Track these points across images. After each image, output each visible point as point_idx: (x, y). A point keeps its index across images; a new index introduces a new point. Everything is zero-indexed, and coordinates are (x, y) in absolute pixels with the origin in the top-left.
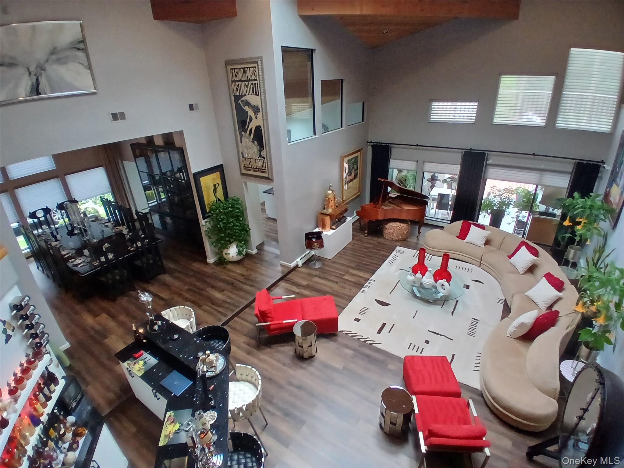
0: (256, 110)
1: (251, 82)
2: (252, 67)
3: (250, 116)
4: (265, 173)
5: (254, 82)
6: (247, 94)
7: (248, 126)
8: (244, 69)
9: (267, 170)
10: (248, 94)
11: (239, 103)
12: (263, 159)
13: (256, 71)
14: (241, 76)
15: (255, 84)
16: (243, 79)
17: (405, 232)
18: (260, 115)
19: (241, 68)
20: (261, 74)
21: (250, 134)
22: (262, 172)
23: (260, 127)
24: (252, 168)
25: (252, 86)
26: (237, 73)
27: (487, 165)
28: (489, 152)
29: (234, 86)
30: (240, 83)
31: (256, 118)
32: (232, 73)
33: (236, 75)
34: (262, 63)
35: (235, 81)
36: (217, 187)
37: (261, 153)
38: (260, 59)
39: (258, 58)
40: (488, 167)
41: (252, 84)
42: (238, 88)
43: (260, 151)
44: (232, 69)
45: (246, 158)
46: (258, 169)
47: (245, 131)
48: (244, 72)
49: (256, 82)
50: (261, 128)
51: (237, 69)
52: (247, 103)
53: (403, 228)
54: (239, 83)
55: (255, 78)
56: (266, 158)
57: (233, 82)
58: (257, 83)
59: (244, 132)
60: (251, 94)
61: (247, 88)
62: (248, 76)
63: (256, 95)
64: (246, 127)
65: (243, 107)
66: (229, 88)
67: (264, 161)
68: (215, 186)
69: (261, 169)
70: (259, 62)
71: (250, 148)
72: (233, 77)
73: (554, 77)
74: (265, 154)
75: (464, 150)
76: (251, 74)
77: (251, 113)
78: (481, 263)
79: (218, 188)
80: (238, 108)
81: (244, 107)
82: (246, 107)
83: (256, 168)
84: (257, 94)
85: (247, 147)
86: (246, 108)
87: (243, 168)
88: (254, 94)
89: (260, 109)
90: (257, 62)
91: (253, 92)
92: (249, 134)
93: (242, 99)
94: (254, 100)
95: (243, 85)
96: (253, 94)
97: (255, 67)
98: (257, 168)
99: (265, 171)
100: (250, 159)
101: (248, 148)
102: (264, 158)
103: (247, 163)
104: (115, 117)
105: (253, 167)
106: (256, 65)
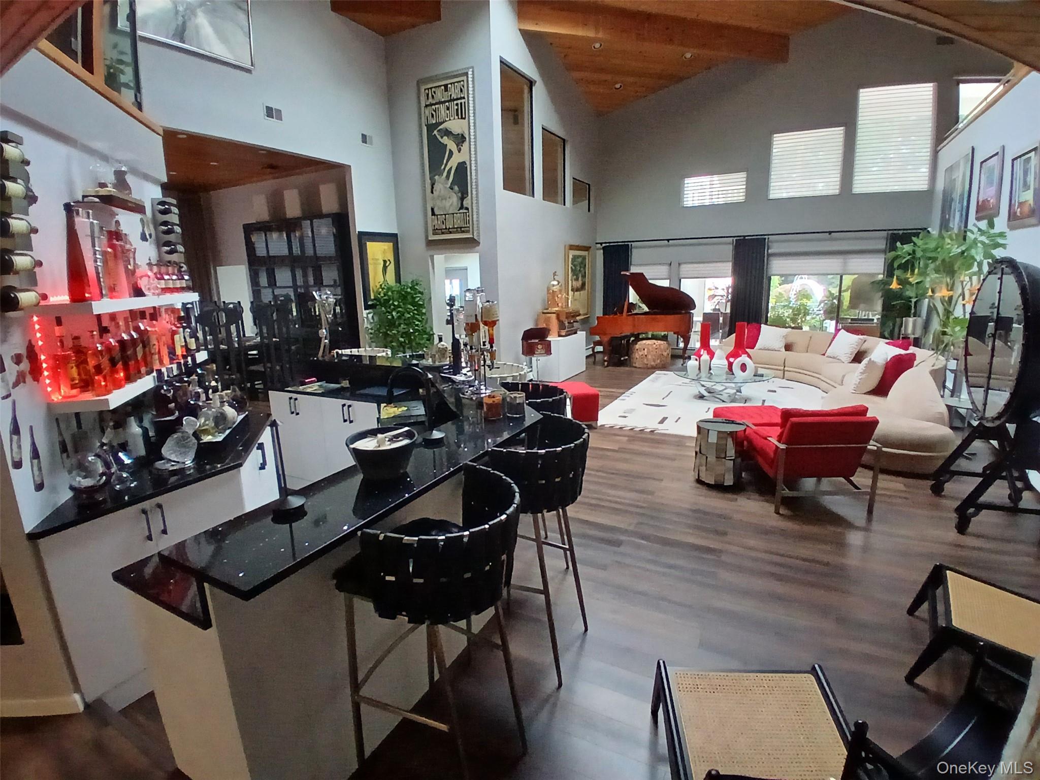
0: (460, 139)
1: (455, 102)
2: (458, 82)
3: (450, 150)
4: (468, 232)
5: (459, 102)
6: (448, 119)
7: (446, 165)
8: (446, 86)
9: (471, 227)
10: (450, 120)
11: (435, 135)
12: (465, 211)
13: (463, 86)
14: (440, 95)
15: (461, 103)
16: (443, 100)
17: (665, 354)
18: (465, 146)
19: (441, 86)
20: (471, 89)
21: (448, 177)
22: (463, 232)
23: (464, 163)
24: (446, 228)
25: (456, 107)
26: (435, 92)
27: (769, 255)
28: (769, 236)
29: (428, 112)
30: (439, 106)
31: (459, 152)
32: (428, 95)
33: (433, 96)
34: (473, 74)
35: (431, 105)
36: (387, 265)
37: (462, 202)
38: (471, 70)
39: (468, 68)
40: (771, 258)
41: (457, 104)
42: (434, 113)
43: (462, 199)
44: (428, 89)
45: (437, 215)
46: (457, 228)
47: (441, 174)
48: (446, 90)
49: (463, 101)
50: (466, 164)
51: (435, 87)
52: (447, 133)
53: (662, 347)
54: (437, 106)
55: (462, 96)
56: (470, 210)
57: (426, 106)
58: (465, 103)
59: (439, 176)
60: (454, 119)
61: (448, 112)
62: (451, 95)
63: (462, 118)
64: (443, 167)
65: (440, 139)
66: (420, 114)
67: (468, 214)
68: (385, 262)
69: (461, 228)
70: (470, 73)
71: (446, 199)
72: (428, 99)
73: (842, 128)
74: (470, 204)
75: (736, 238)
76: (456, 91)
77: (451, 145)
78: (784, 371)
79: (388, 268)
80: (432, 141)
81: (442, 137)
82: (445, 138)
83: (454, 228)
84: (464, 116)
86: (445, 140)
87: (430, 232)
88: (458, 118)
89: (465, 138)
90: (466, 74)
91: (457, 115)
92: (446, 176)
93: (439, 128)
94: (455, 125)
95: (442, 108)
96: (456, 117)
97: (463, 81)
99: (468, 229)
100: (444, 216)
101: (442, 199)
103: (439, 222)
104: (270, 112)
105: (448, 228)
106: (464, 78)
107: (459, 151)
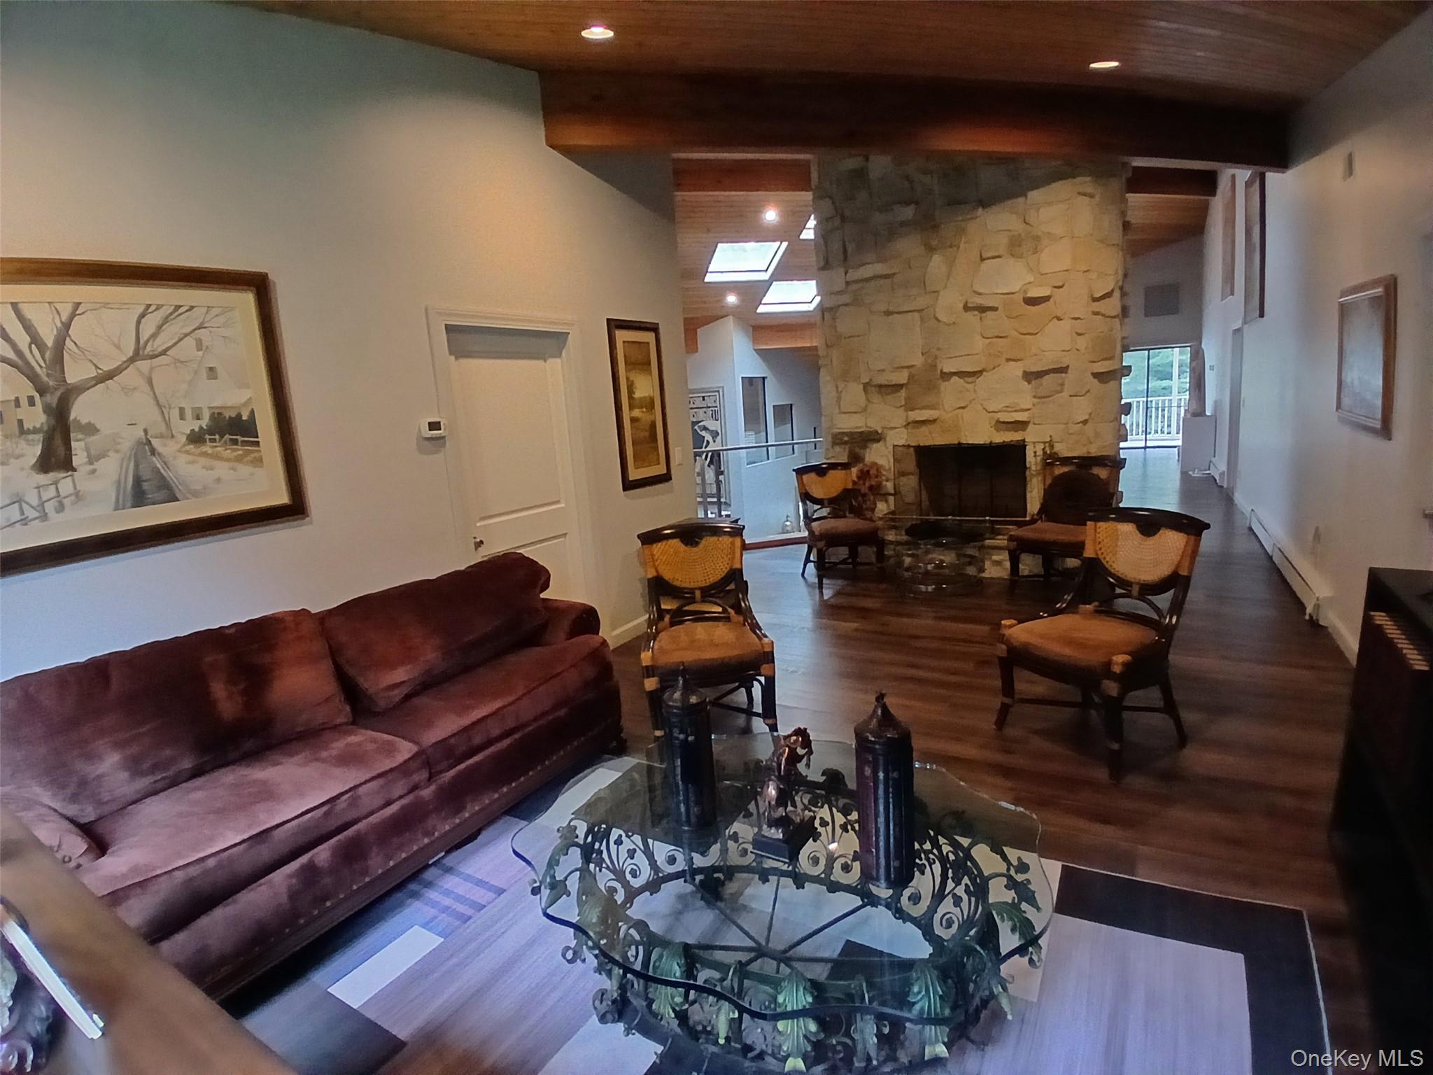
0: (715, 434)
1: (711, 409)
2: (713, 396)
3: (707, 440)
5: (714, 409)
6: (705, 420)
7: (705, 450)
10: (707, 420)
11: (696, 429)
13: (716, 399)
14: (699, 403)
16: (701, 406)
18: (719, 439)
19: (699, 397)
20: (722, 402)
26: (695, 400)
29: (689, 412)
30: (698, 410)
32: (689, 401)
33: (693, 403)
34: (723, 391)
35: (692, 408)
38: (721, 389)
42: (694, 414)
44: (690, 398)
47: (700, 456)
48: (704, 400)
49: (716, 409)
51: (695, 397)
52: (705, 429)
55: (716, 405)
58: (718, 410)
60: (710, 420)
62: (707, 404)
70: (721, 391)
72: (690, 404)
76: (711, 402)
77: (708, 437)
81: (701, 432)
82: (704, 432)
86: (703, 433)
88: (713, 420)
89: (719, 434)
90: (718, 391)
92: (705, 457)
93: (699, 425)
94: (712, 425)
95: (701, 411)
106: (717, 394)
107: (714, 441)
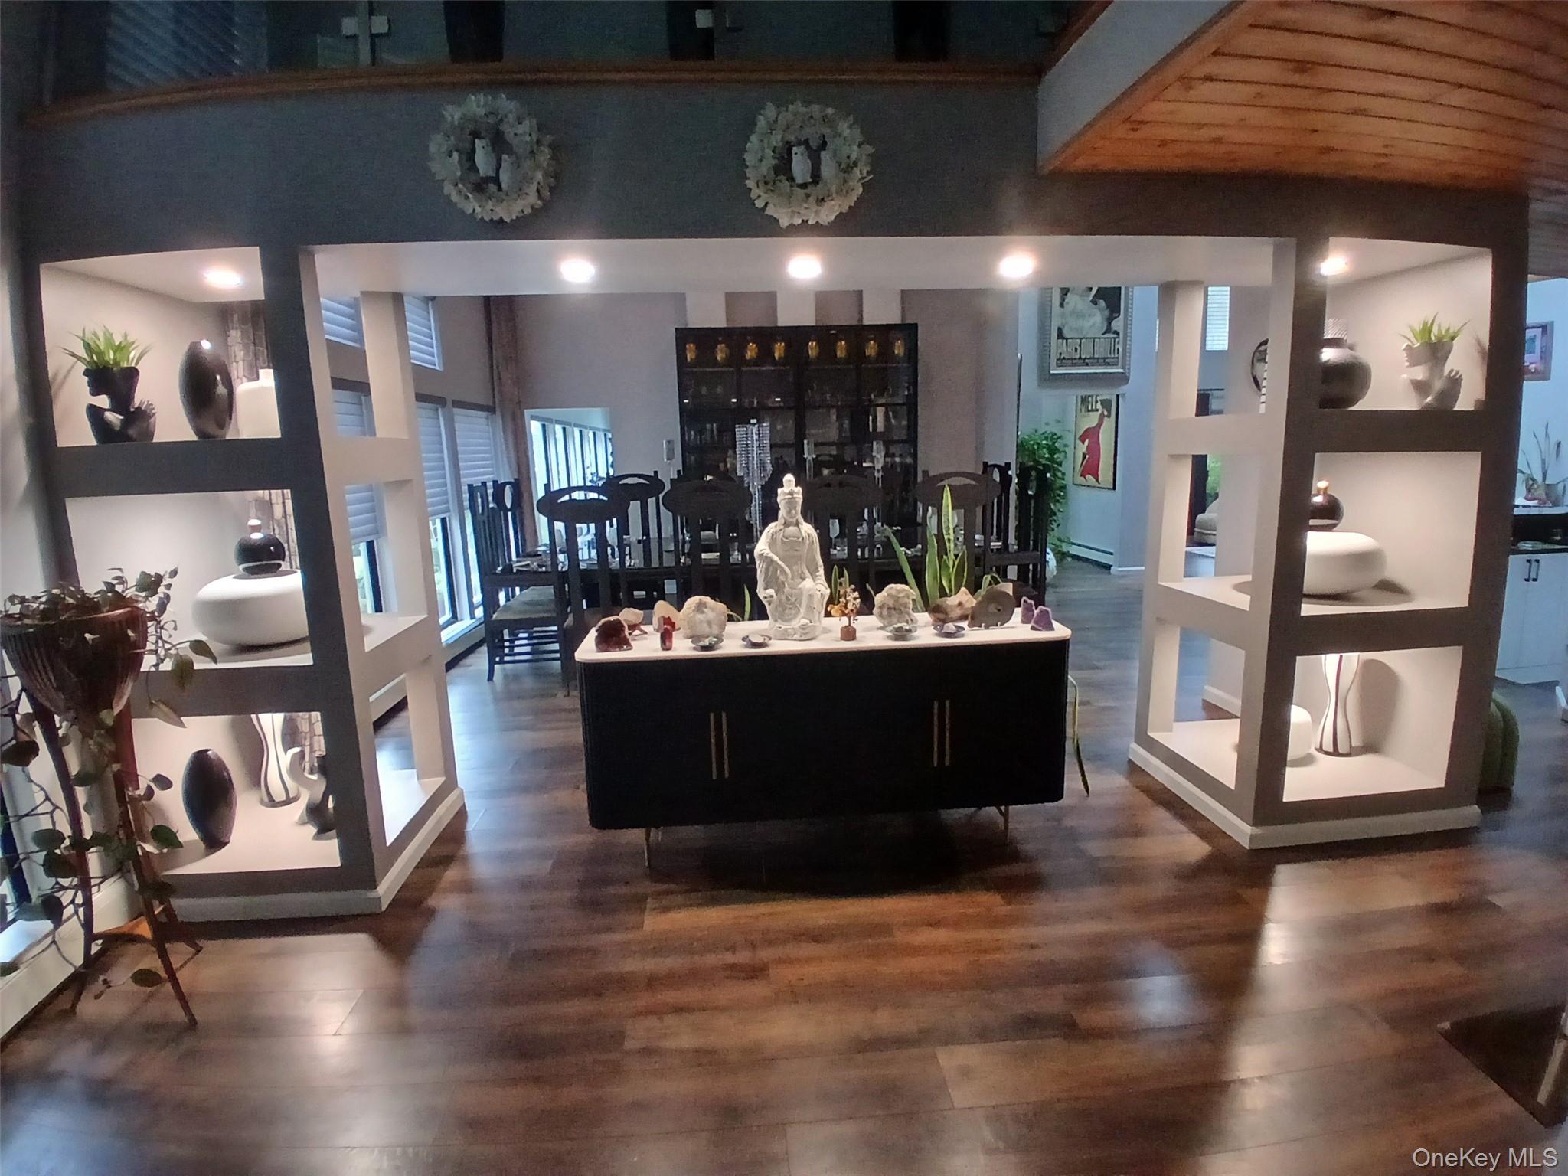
4: (1116, 365)
9: (1121, 359)
12: (1115, 336)
22: (1108, 364)
24: (1080, 358)
37: (1110, 324)
43: (1110, 320)
46: (1098, 358)
56: (1121, 335)
67: (1117, 340)
69: (1105, 359)
74: (1122, 327)
83: (1094, 359)
85: (1080, 315)
87: (1052, 363)
98: (1096, 356)
99: (1116, 361)
102: (1118, 333)
103: (1069, 349)
105: (1083, 357)
